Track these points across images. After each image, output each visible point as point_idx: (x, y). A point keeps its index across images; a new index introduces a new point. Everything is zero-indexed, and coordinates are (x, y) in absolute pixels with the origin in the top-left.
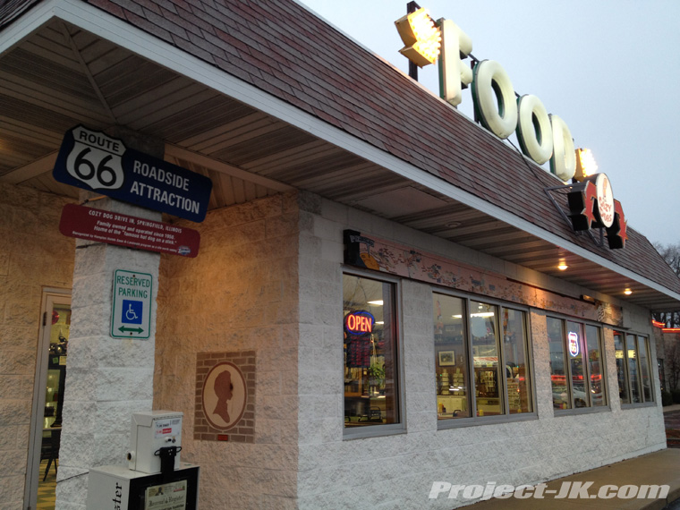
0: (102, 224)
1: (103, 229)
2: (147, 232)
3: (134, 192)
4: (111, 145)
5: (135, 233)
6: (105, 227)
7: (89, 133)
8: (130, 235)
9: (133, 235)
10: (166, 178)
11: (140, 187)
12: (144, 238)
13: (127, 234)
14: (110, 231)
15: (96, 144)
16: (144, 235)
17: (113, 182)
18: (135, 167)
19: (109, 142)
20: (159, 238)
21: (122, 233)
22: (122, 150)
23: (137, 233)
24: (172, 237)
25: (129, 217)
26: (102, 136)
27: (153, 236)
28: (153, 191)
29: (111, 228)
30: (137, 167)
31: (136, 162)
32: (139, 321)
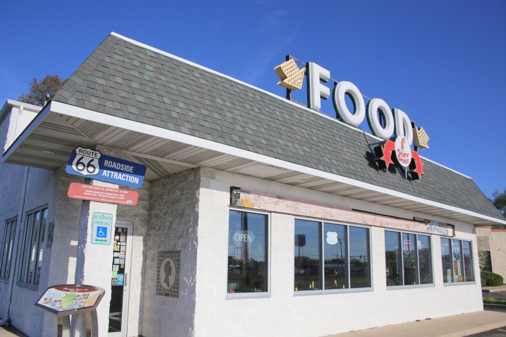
0: (88, 191)
1: (88, 194)
2: (110, 194)
3: (104, 175)
4: (94, 154)
5: (104, 195)
6: (89, 193)
7: (83, 149)
8: (102, 196)
9: (103, 196)
10: (121, 167)
11: (107, 173)
12: (109, 197)
13: (100, 196)
14: (92, 194)
15: (86, 155)
16: (108, 195)
17: (94, 171)
18: (105, 163)
19: (93, 153)
20: (116, 196)
21: (98, 195)
22: (99, 156)
23: (105, 195)
24: (123, 196)
25: (101, 187)
26: (89, 150)
27: (113, 196)
28: (114, 174)
29: (92, 193)
30: (106, 163)
31: (106, 161)
32: (105, 236)
